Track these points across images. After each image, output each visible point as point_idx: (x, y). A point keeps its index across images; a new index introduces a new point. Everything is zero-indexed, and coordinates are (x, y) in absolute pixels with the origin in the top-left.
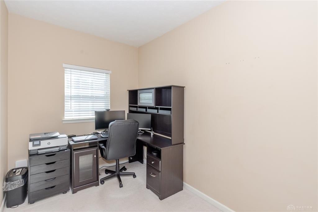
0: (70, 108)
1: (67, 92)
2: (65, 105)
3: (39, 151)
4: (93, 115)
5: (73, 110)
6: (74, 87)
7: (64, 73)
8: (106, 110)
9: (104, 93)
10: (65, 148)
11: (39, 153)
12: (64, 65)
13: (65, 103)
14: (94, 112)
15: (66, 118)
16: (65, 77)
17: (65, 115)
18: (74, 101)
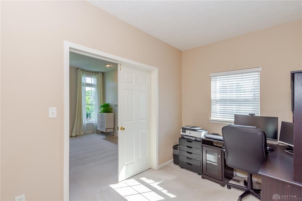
0: (215, 110)
1: (213, 96)
2: (212, 108)
3: (185, 137)
4: (233, 119)
5: (218, 112)
6: (219, 92)
7: (211, 81)
8: (249, 114)
9: (252, 95)
10: (199, 140)
11: (185, 138)
12: (211, 75)
13: (212, 106)
14: (234, 115)
15: (212, 118)
16: (212, 84)
17: (212, 116)
18: (219, 104)
